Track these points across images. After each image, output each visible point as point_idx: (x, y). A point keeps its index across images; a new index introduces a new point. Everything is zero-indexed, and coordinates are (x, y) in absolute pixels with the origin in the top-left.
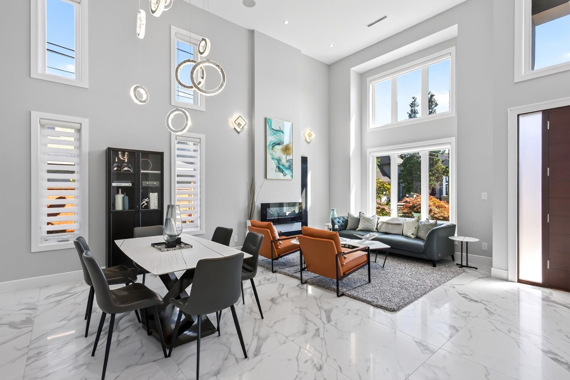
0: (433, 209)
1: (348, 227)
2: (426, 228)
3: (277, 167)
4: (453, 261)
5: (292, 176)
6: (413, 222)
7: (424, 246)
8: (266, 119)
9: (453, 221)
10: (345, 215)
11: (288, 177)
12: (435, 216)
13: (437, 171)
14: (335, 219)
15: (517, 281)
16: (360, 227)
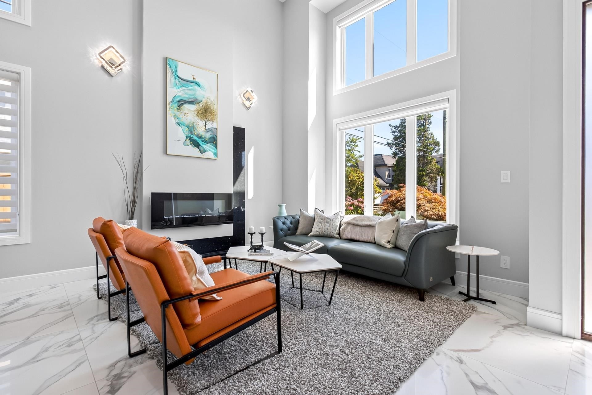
0: (423, 204)
1: (299, 232)
2: (409, 232)
3: (187, 137)
4: (454, 286)
5: (216, 154)
6: (389, 222)
7: (405, 263)
8: (165, 60)
9: (452, 219)
10: (296, 213)
11: (210, 154)
12: (426, 213)
13: (431, 170)
14: (278, 219)
15: (580, 337)
16: (314, 231)
